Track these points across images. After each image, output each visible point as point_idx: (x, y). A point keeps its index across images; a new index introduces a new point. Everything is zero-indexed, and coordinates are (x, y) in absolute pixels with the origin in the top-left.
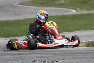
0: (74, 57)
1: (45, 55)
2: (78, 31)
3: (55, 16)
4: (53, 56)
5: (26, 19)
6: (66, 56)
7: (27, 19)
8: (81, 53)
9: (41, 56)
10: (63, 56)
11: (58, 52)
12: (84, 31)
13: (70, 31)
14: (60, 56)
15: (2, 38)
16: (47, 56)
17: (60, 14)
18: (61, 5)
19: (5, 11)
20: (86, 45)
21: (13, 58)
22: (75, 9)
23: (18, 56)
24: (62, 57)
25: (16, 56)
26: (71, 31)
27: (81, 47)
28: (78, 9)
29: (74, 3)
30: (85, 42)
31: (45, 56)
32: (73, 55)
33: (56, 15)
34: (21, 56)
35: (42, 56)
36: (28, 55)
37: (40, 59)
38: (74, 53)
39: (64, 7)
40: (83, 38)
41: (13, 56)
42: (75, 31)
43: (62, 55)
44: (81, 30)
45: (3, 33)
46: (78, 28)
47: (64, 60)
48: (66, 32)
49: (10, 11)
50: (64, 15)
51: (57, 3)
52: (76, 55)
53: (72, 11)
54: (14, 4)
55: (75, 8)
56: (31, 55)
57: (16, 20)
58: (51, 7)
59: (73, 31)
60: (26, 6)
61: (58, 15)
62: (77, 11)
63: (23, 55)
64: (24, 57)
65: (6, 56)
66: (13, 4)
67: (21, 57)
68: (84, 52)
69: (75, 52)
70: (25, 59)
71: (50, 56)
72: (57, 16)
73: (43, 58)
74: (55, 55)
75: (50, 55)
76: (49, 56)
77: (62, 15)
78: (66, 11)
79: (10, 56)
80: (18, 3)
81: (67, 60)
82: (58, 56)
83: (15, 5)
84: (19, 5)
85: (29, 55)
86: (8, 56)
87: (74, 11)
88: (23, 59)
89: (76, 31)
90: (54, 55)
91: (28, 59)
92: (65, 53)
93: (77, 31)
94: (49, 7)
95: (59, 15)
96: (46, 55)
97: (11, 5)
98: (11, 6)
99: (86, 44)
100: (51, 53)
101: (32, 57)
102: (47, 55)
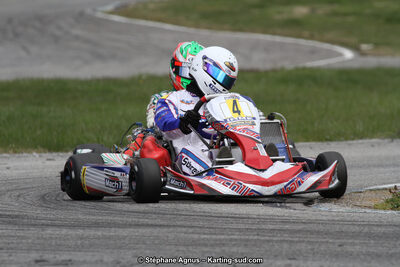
0: (339, 249)
1: (214, 237)
2: (360, 141)
3: (266, 72)
4: (247, 240)
5: (140, 77)
6: (304, 244)
7: (143, 77)
8: (369, 236)
9: (196, 236)
10: (291, 242)
11: (271, 227)
12: (386, 140)
13: (327, 140)
14: (277, 242)
15: (35, 154)
16: (220, 240)
17: (289, 65)
18: (294, 27)
19: (56, 39)
20: (392, 200)
21: (79, 242)
22: (355, 48)
23: (99, 233)
24: (286, 246)
25: (91, 232)
26: (331, 140)
27: (368, 211)
28: (364, 47)
29: (350, 19)
30: (386, 189)
31: (216, 240)
32: (333, 243)
33: (268, 66)
34: (112, 232)
35: (203, 236)
36: (140, 230)
37: (190, 248)
38: (340, 234)
39: (306, 33)
40: (382, 169)
41: (80, 232)
42: (346, 139)
43: (286, 237)
44: (371, 138)
45: (39, 132)
46: (360, 127)
47: (294, 259)
48: (307, 140)
49: (77, 38)
50: (304, 69)
51: (278, 17)
52: (345, 244)
53: (340, 55)
54: (95, 10)
55: (353, 40)
56: (156, 231)
57: (98, 81)
58: (253, 31)
59: (340, 140)
60: (142, 23)
61: (279, 65)
62: (363, 54)
63: (121, 230)
64: (124, 238)
65: (49, 231)
66: (88, 11)
67: (110, 238)
68: (383, 230)
69: (344, 229)
70: (129, 249)
71: (236, 240)
72: (274, 71)
73: (206, 245)
74: (256, 237)
75: (235, 237)
76: (231, 240)
77: (297, 69)
78: (313, 52)
79: (64, 231)
80: (110, 8)
81: (306, 259)
82: (268, 241)
83: (99, 15)
84: (116, 18)
85: (147, 231)
86: (57, 232)
87: (348, 54)
88: (120, 248)
89: (353, 139)
90: (251, 237)
91: (144, 246)
92: (299, 231)
93: (355, 142)
94: (241, 30)
95: (282, 69)
96: (219, 237)
97: (82, 14)
98: (81, 17)
99: (390, 197)
100: (242, 226)
101: (156, 242)
102: (222, 237)
